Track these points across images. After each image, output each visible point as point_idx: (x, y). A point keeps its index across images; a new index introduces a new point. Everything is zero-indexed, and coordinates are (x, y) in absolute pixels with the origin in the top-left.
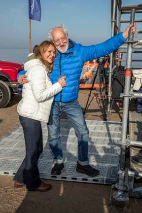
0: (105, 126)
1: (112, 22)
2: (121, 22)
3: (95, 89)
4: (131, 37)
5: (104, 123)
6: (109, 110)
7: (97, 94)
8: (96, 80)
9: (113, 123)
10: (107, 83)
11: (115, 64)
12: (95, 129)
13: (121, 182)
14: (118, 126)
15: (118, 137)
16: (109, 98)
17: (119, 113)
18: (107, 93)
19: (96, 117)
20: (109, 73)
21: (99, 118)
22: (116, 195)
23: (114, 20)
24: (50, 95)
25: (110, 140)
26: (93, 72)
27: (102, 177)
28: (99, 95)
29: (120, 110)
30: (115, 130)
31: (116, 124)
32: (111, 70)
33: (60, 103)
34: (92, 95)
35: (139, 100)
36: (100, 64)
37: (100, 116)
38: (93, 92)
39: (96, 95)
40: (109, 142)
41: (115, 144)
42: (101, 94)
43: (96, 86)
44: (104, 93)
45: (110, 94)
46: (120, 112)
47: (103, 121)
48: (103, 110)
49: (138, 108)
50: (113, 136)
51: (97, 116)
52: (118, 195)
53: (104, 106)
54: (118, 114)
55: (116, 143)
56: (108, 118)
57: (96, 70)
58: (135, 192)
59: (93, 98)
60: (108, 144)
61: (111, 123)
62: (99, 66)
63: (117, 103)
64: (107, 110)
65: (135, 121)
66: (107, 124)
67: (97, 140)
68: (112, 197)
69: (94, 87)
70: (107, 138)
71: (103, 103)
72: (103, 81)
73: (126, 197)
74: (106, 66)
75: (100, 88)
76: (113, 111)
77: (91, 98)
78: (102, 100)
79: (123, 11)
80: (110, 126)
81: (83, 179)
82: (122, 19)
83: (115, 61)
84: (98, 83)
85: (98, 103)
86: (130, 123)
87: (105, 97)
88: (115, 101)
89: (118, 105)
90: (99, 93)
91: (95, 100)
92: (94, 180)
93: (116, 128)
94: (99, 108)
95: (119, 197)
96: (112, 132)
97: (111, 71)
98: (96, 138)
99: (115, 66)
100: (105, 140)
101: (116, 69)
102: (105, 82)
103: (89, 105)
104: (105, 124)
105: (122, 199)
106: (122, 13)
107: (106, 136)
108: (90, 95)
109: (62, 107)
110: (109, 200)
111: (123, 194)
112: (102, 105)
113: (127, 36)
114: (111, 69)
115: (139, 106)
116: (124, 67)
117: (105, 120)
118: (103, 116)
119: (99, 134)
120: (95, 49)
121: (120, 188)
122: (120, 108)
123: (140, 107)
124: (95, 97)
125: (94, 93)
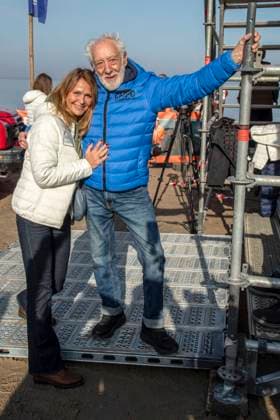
0: (193, 245)
1: (206, 26)
2: (225, 27)
3: (171, 165)
4: (249, 60)
5: (192, 237)
6: (201, 210)
7: (176, 177)
8: (174, 147)
9: (211, 239)
10: (197, 153)
11: (213, 114)
12: (172, 252)
13: (230, 364)
14: (221, 245)
15: (222, 268)
16: (203, 186)
17: (223, 217)
18: (196, 176)
19: (175, 226)
20: (200, 133)
21: (181, 227)
22: (221, 391)
23: (210, 22)
24: (65, 179)
25: (206, 274)
26: (166, 129)
27: (190, 354)
28: (180, 179)
29: (224, 210)
30: (215, 254)
31: (218, 239)
32: (205, 127)
33: (106, 194)
34: (166, 179)
35: (263, 189)
36: (181, 114)
37: (183, 225)
38: (168, 171)
39: (174, 178)
40: (202, 279)
41: (216, 283)
42: (184, 176)
43: (175, 159)
44: (190, 173)
45: (203, 176)
46: (224, 214)
47: (189, 235)
48: (190, 210)
49: (263, 207)
50: (212, 266)
51: (176, 223)
52: (224, 393)
53: (190, 201)
54: (220, 219)
55: (219, 280)
56: (199, 228)
57: (173, 126)
58: (260, 385)
59: (167, 185)
60: (203, 284)
61: (206, 238)
62: (179, 118)
63: (219, 196)
64: (198, 210)
65: (257, 233)
66: (199, 240)
67: (178, 274)
68: (212, 396)
69: (170, 161)
70: (199, 270)
71: (189, 196)
72: (188, 149)
73: (240, 397)
74: (193, 118)
75: (182, 165)
76: (211, 212)
77: (163, 184)
78: (186, 188)
79: (228, 4)
80: (205, 245)
81: (150, 360)
82: (227, 21)
83: (213, 107)
84: (177, 154)
85: (177, 195)
86: (246, 239)
87: (192, 182)
88: (214, 190)
89: (221, 200)
90: (179, 174)
91: (172, 189)
92: (173, 362)
93: (216, 249)
94: (181, 207)
95: (226, 396)
96: (209, 257)
97: (204, 129)
98: (176, 270)
99: (213, 118)
100: (194, 274)
101: (215, 123)
102: (192, 150)
103: (160, 200)
104: (194, 241)
105: (233, 400)
106: (226, 7)
107: (196, 266)
108: (160, 180)
109: (110, 201)
110: (205, 403)
111: (235, 389)
112: (186, 200)
113: (240, 58)
114: (205, 123)
115: (265, 201)
116: (233, 120)
117: (194, 231)
118: (189, 223)
119: (182, 262)
120: (180, 85)
121: (229, 376)
122: (225, 207)
123: (265, 204)
124: (171, 184)
125: (169, 175)
